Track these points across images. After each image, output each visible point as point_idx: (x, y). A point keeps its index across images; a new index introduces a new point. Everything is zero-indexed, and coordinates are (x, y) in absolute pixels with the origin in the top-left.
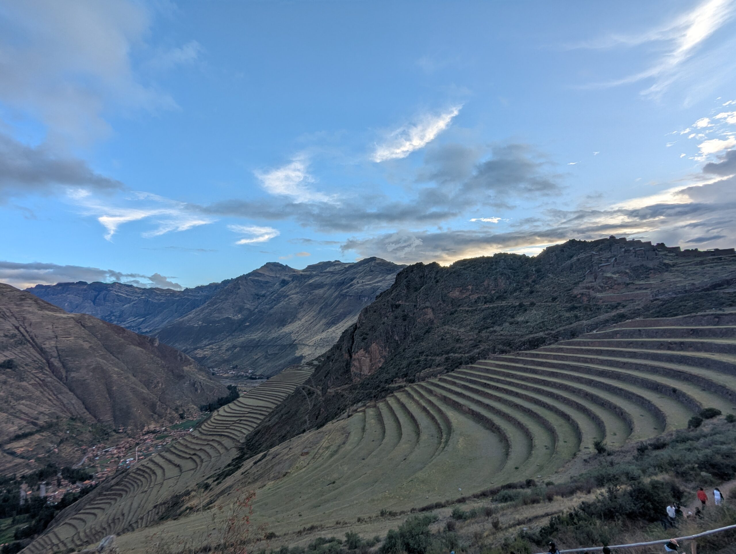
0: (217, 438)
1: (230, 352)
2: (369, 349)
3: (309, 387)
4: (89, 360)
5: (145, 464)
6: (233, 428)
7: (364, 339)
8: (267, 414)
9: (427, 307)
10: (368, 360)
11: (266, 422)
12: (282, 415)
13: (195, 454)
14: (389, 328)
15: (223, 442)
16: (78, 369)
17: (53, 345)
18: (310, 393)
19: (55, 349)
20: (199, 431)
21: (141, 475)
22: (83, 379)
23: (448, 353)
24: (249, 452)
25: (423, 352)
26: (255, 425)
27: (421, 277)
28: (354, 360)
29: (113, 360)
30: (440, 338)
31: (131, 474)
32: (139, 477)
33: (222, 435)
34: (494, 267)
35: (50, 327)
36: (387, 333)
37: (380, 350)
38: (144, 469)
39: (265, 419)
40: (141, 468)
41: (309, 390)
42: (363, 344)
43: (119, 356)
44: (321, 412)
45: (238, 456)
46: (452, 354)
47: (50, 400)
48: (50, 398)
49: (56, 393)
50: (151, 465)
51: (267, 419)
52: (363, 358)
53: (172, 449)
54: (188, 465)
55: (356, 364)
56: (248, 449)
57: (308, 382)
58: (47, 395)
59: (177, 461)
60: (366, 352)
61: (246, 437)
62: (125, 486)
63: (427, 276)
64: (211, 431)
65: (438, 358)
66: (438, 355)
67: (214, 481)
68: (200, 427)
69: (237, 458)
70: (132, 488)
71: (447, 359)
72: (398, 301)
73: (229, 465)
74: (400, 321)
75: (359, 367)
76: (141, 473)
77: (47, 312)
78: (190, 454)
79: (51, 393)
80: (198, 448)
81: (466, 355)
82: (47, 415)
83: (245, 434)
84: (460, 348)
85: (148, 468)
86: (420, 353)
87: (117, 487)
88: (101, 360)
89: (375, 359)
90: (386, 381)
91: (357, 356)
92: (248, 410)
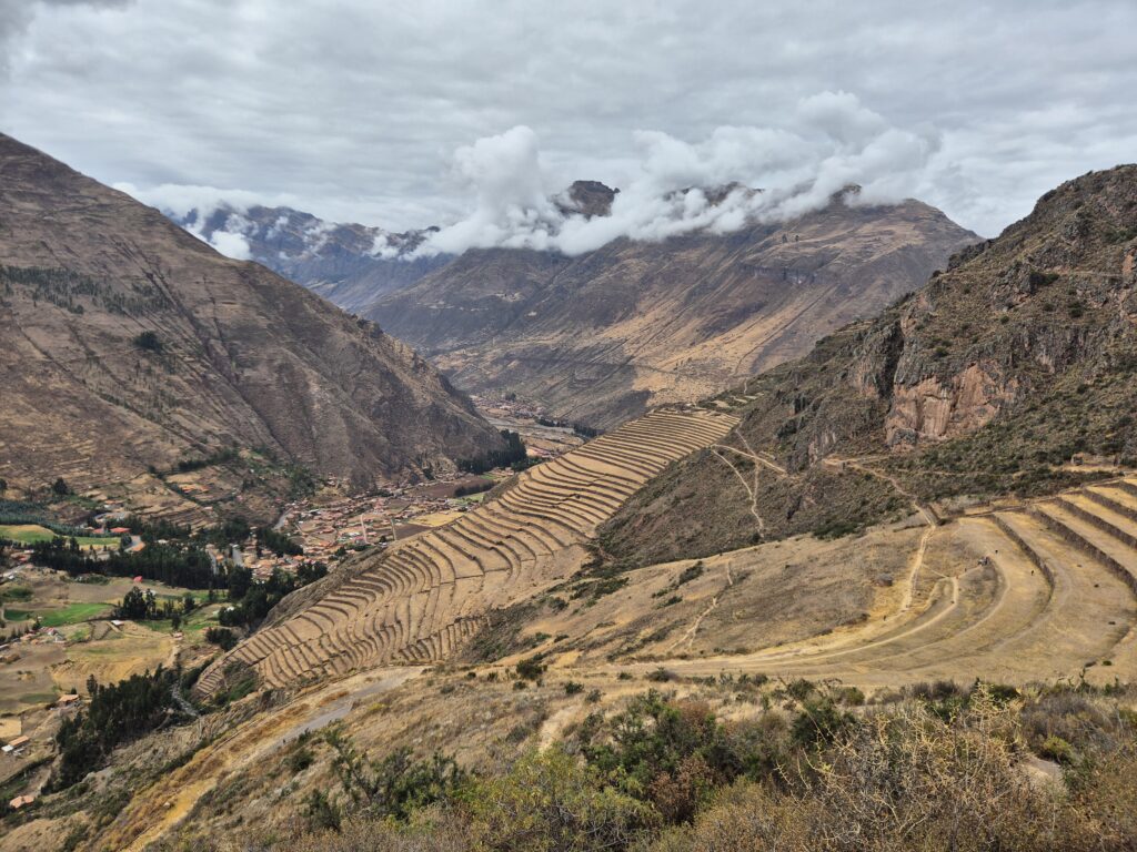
0: (539, 522)
1: (500, 367)
2: (955, 379)
3: (734, 450)
4: (271, 351)
5: (413, 544)
6: (567, 508)
10: (946, 405)
11: (637, 507)
12: (677, 500)
13: (500, 544)
14: (1025, 333)
15: (552, 531)
16: (253, 364)
17: (209, 315)
18: (744, 464)
19: (213, 323)
20: (500, 504)
21: (410, 563)
22: (264, 383)
24: (611, 557)
28: (904, 401)
29: (308, 356)
31: (391, 558)
32: (406, 565)
33: (546, 518)
35: (200, 279)
37: (990, 385)
38: (414, 553)
39: (629, 500)
40: (406, 549)
43: (318, 349)
45: (591, 561)
47: (218, 412)
48: (217, 408)
49: (225, 402)
50: (422, 548)
52: (930, 399)
53: (456, 527)
54: (491, 560)
55: (906, 411)
56: (607, 551)
57: (732, 439)
58: (212, 403)
59: (470, 549)
60: (943, 387)
61: (597, 529)
62: (386, 576)
64: (523, 507)
68: (501, 497)
70: (398, 582)
72: (1052, 266)
75: (915, 419)
76: (409, 559)
77: (193, 253)
78: (490, 541)
79: (217, 401)
80: (505, 532)
82: (217, 436)
83: (592, 523)
87: (372, 575)
88: (290, 353)
89: (970, 404)
90: (1042, 457)
91: (913, 393)
92: (590, 479)
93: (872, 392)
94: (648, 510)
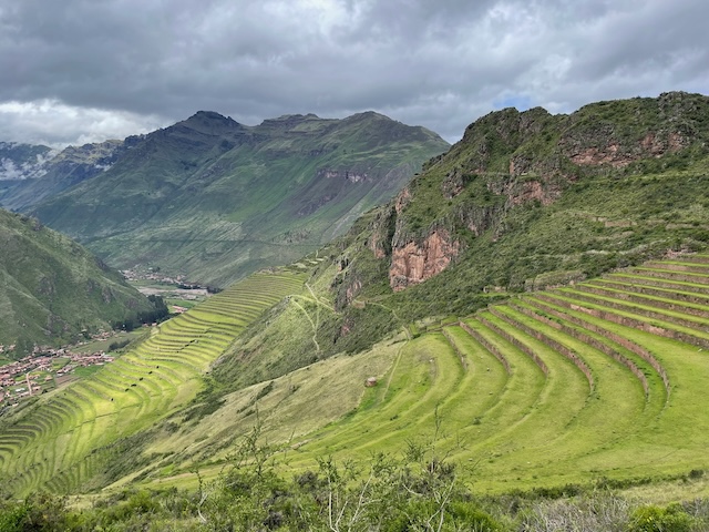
0: (166, 365)
1: (147, 247)
2: (425, 242)
3: (305, 299)
6: (189, 352)
7: (417, 227)
8: (236, 334)
9: (532, 180)
10: (421, 259)
11: (239, 345)
12: (267, 337)
14: (461, 211)
15: (174, 371)
18: (310, 307)
21: (58, 410)
23: (584, 250)
24: (219, 385)
25: (533, 248)
26: (221, 350)
27: (513, 131)
28: (398, 258)
30: (565, 227)
31: (42, 408)
32: (55, 412)
33: (171, 361)
34: (662, 115)
36: (457, 219)
37: (445, 245)
38: (61, 401)
39: (234, 341)
41: (307, 302)
42: (413, 234)
44: (343, 332)
45: (204, 390)
46: (593, 251)
50: (69, 396)
51: (240, 341)
52: (413, 256)
54: (127, 398)
55: (399, 265)
56: (217, 380)
59: (109, 392)
60: (419, 247)
61: (210, 365)
62: (37, 423)
63: (524, 129)
64: (152, 355)
65: (566, 258)
66: (564, 253)
67: (184, 421)
68: (136, 349)
69: (203, 393)
70: (48, 427)
71: (585, 259)
72: (474, 169)
73: (194, 401)
74: (479, 202)
75: (405, 270)
76: (58, 407)
78: (127, 385)
80: (138, 376)
81: (622, 253)
83: (207, 361)
84: (607, 241)
85: (67, 400)
86: (528, 249)
87: (25, 424)
89: (434, 258)
90: (469, 290)
91: (402, 253)
92: (206, 328)
93: (381, 254)
94: (247, 346)
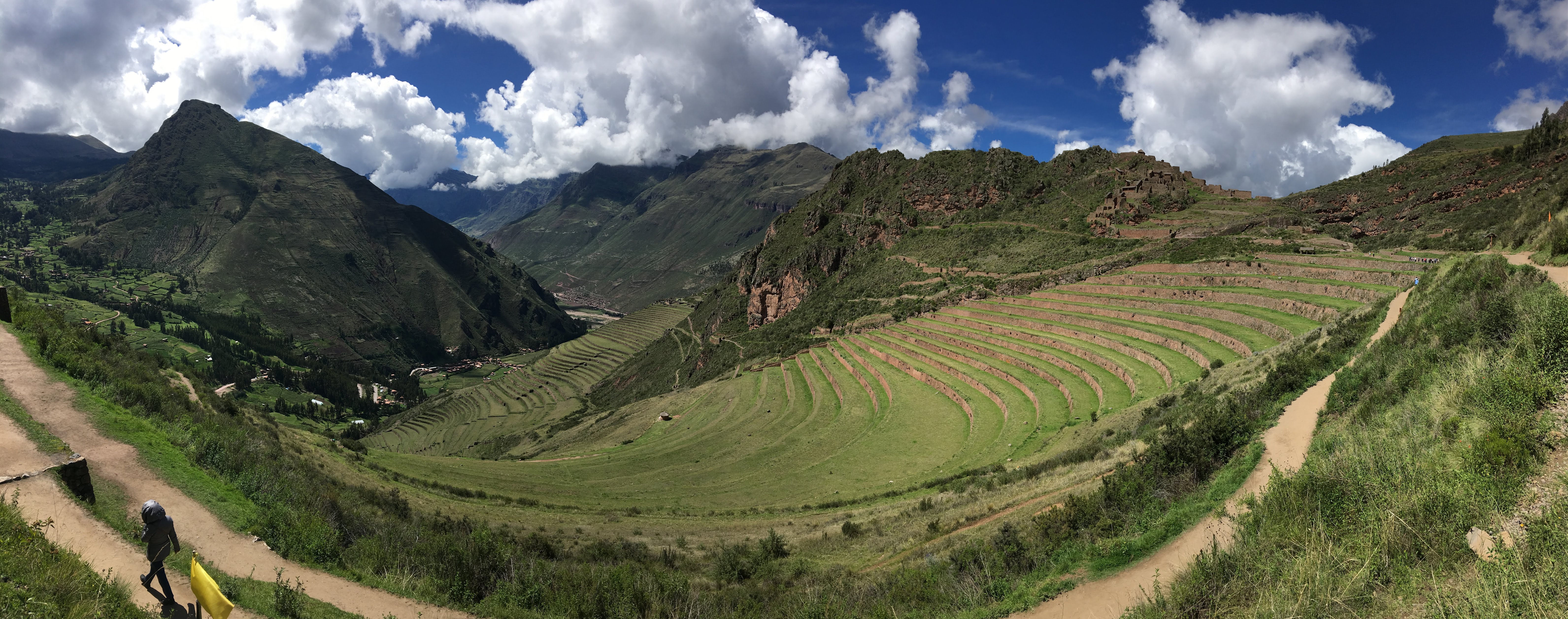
0: (553, 381)
2: (780, 281)
3: (684, 331)
6: (576, 372)
7: (774, 265)
8: (622, 361)
9: (877, 223)
10: (776, 298)
11: (621, 371)
12: (643, 365)
15: (561, 388)
18: (686, 340)
24: (593, 407)
33: (558, 378)
36: (810, 258)
37: (797, 285)
39: (619, 367)
41: (684, 335)
42: (770, 272)
45: (578, 409)
51: (623, 368)
52: (768, 294)
56: (593, 402)
57: (684, 324)
60: (774, 286)
61: (591, 387)
64: (545, 371)
69: (576, 412)
73: (566, 417)
74: (832, 242)
75: (760, 308)
83: (590, 382)
89: (787, 297)
90: (801, 330)
91: (758, 291)
92: (596, 352)
93: (744, 291)
94: (626, 374)
